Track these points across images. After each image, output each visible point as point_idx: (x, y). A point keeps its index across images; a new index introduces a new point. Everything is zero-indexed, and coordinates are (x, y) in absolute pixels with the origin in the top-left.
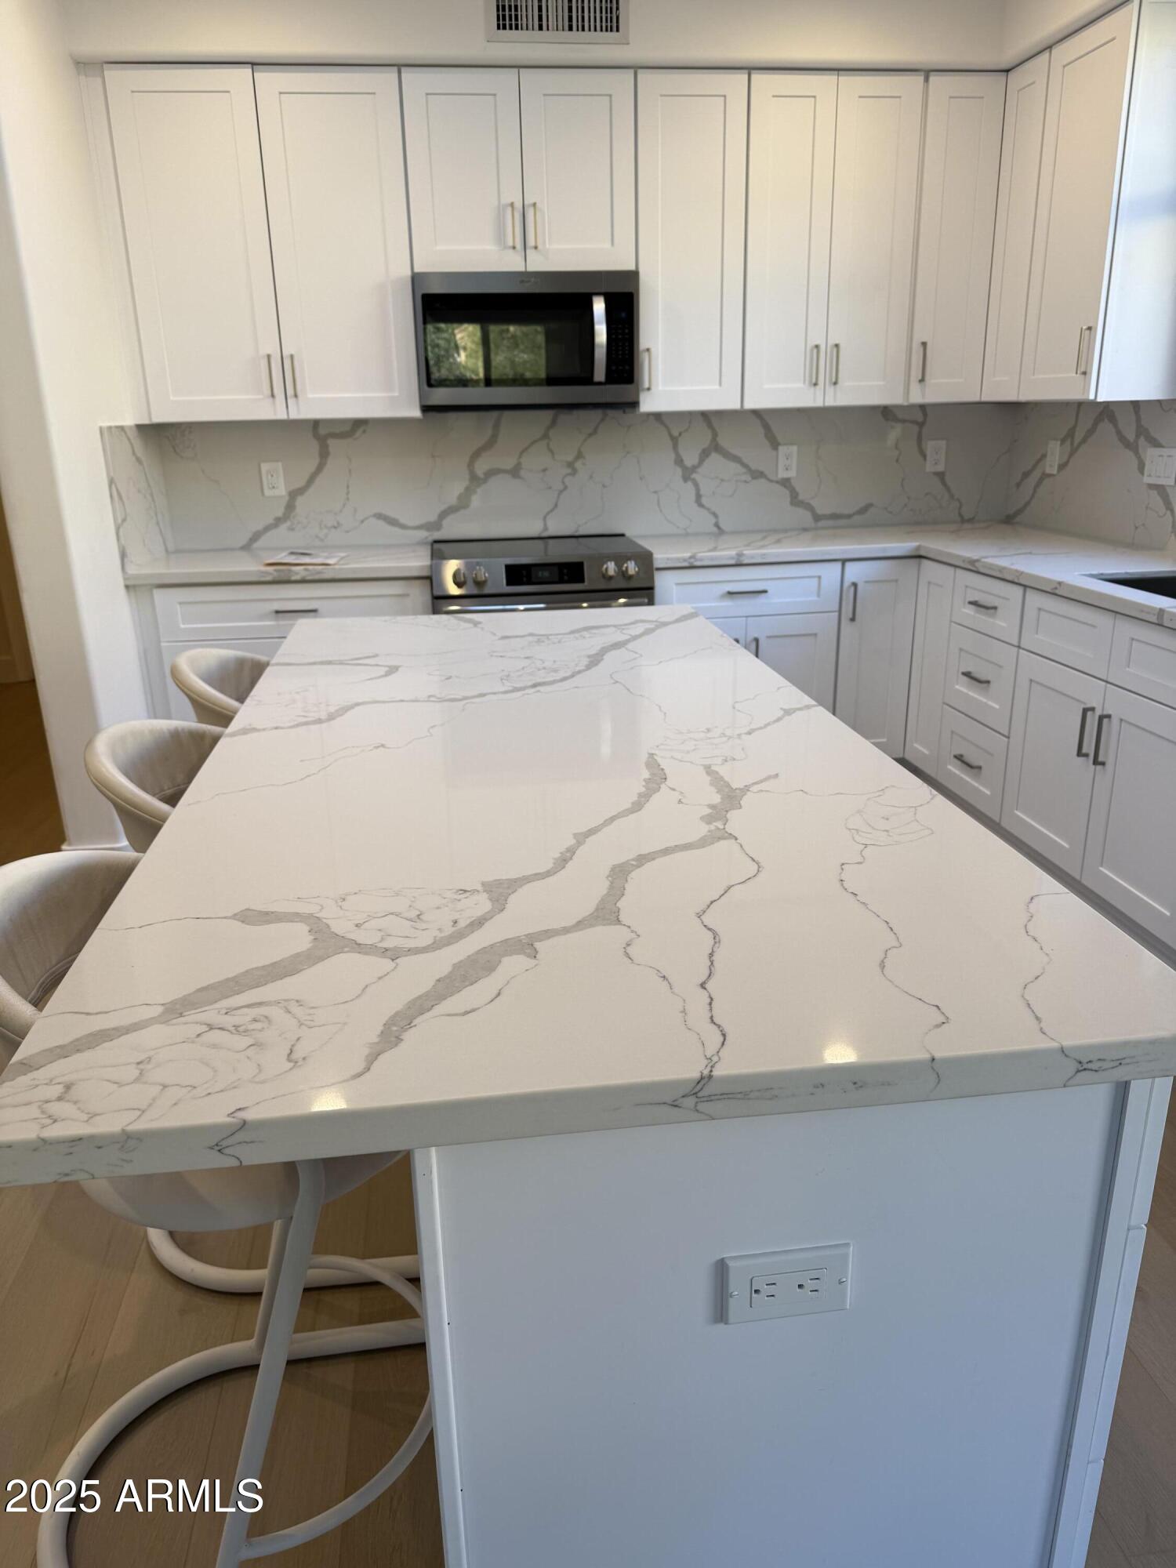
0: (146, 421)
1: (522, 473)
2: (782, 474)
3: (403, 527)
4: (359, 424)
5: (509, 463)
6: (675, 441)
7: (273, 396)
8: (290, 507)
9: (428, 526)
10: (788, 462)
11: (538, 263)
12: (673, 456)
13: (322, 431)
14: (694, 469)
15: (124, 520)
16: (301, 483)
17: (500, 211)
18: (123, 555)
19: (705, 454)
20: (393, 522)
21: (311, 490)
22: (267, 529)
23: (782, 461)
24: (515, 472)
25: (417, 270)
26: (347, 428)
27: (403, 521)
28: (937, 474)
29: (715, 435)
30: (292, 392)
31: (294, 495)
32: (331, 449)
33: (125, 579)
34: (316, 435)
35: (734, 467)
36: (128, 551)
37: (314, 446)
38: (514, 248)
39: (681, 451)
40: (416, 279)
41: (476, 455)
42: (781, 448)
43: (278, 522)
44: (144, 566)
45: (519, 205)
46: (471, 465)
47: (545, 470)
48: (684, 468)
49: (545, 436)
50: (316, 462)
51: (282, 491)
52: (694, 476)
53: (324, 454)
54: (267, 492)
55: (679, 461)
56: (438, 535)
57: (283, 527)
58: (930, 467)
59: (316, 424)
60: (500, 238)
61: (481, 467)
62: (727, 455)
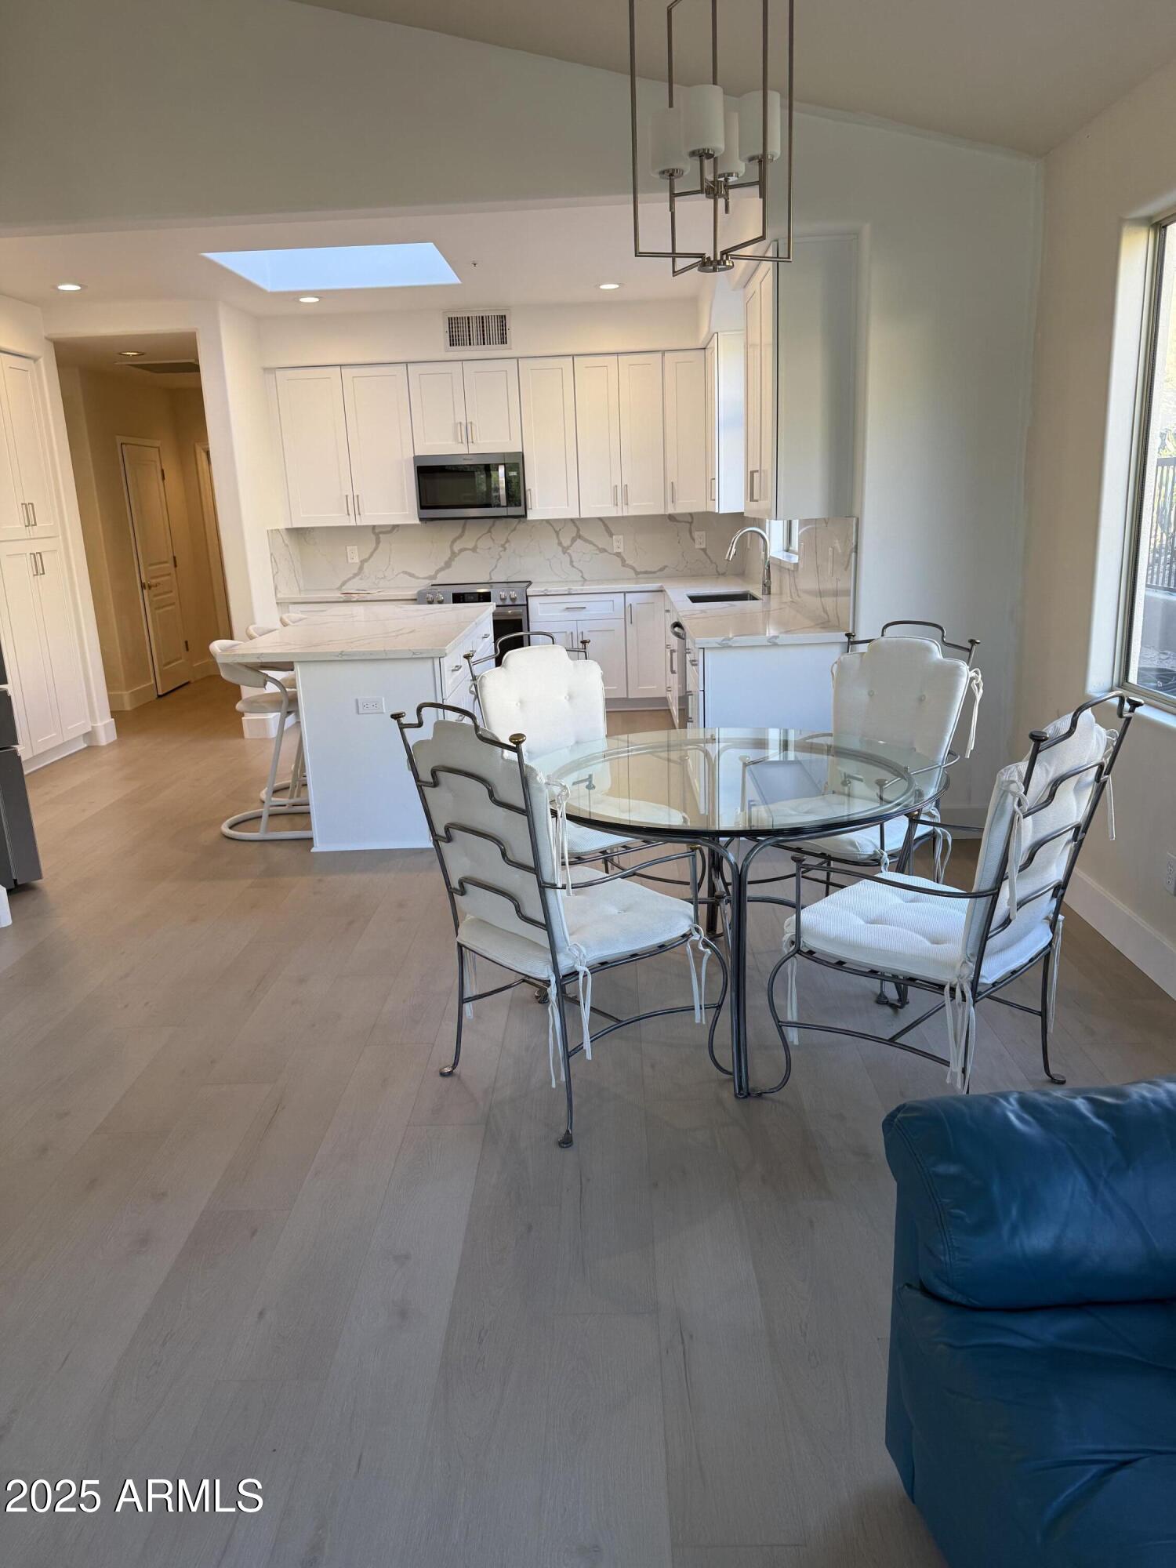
0: (290, 527)
1: (478, 550)
2: (615, 550)
3: (418, 578)
4: (395, 527)
5: (471, 545)
6: (557, 533)
7: (349, 514)
8: (361, 568)
9: (430, 578)
10: (618, 543)
11: (474, 450)
12: (557, 541)
13: (377, 531)
14: (568, 548)
15: (277, 573)
16: (367, 556)
17: (455, 425)
18: (276, 588)
19: (573, 540)
20: (412, 575)
21: (372, 559)
22: (350, 579)
23: (615, 544)
24: (474, 550)
25: (416, 454)
26: (389, 529)
27: (417, 575)
28: (702, 549)
29: (578, 530)
30: (358, 512)
31: (363, 562)
32: (381, 539)
33: (277, 600)
34: (374, 533)
35: (591, 547)
36: (279, 587)
37: (373, 537)
38: (462, 442)
39: (561, 539)
40: (416, 458)
41: (454, 541)
42: (614, 537)
43: (355, 575)
44: (285, 593)
45: (464, 422)
46: (451, 547)
47: (490, 548)
48: (563, 548)
49: (489, 531)
50: (374, 545)
51: (357, 560)
52: (568, 551)
53: (378, 542)
54: (350, 561)
55: (560, 544)
56: (434, 582)
57: (357, 578)
58: (697, 546)
59: (374, 527)
60: (456, 439)
61: (456, 548)
62: (586, 541)
